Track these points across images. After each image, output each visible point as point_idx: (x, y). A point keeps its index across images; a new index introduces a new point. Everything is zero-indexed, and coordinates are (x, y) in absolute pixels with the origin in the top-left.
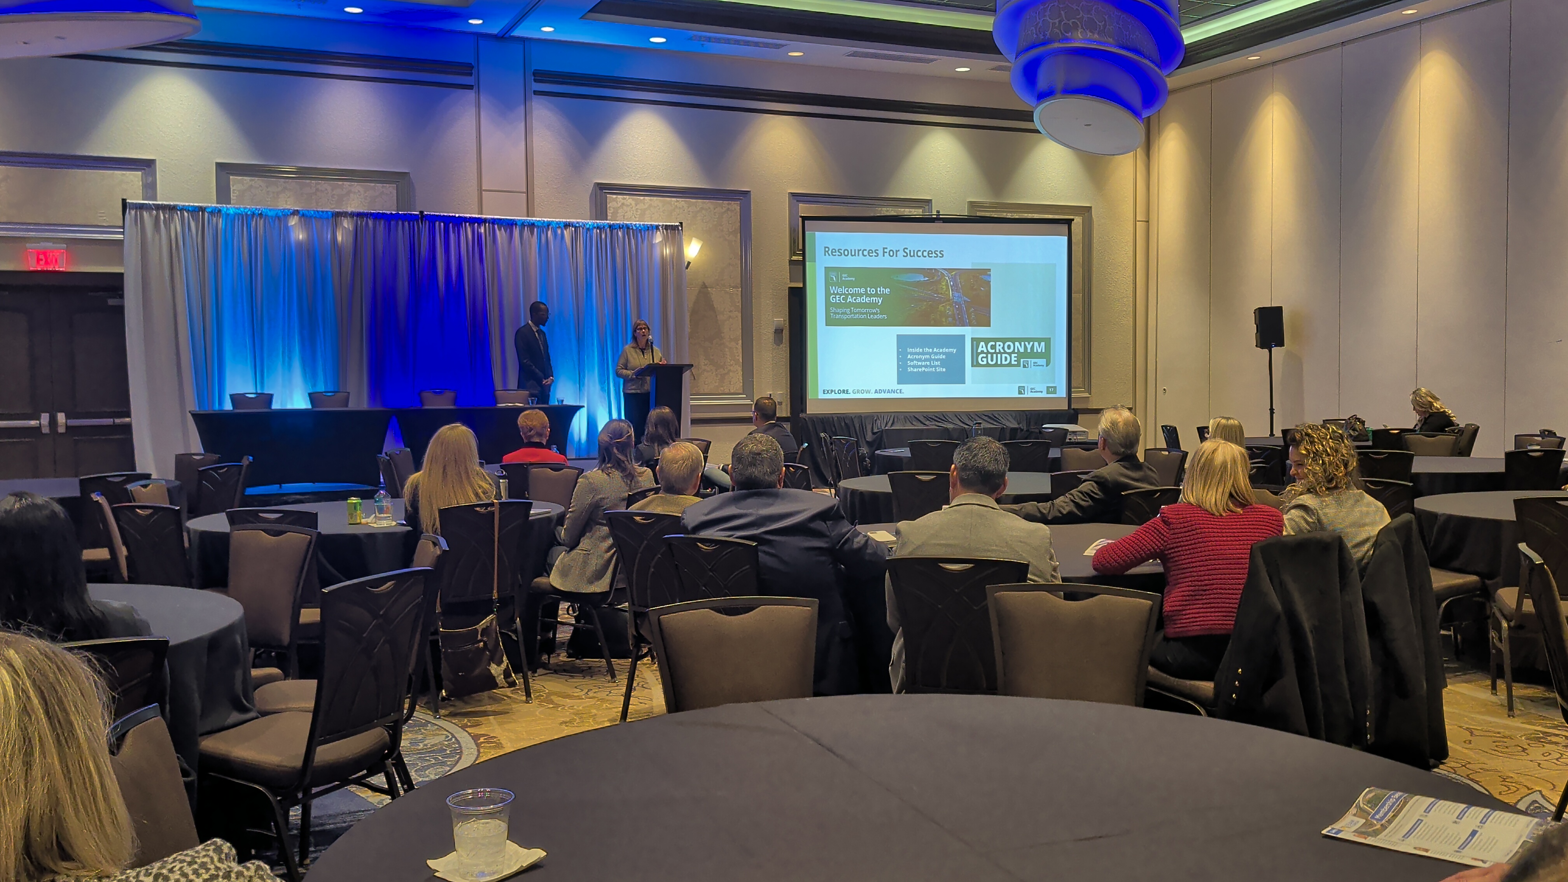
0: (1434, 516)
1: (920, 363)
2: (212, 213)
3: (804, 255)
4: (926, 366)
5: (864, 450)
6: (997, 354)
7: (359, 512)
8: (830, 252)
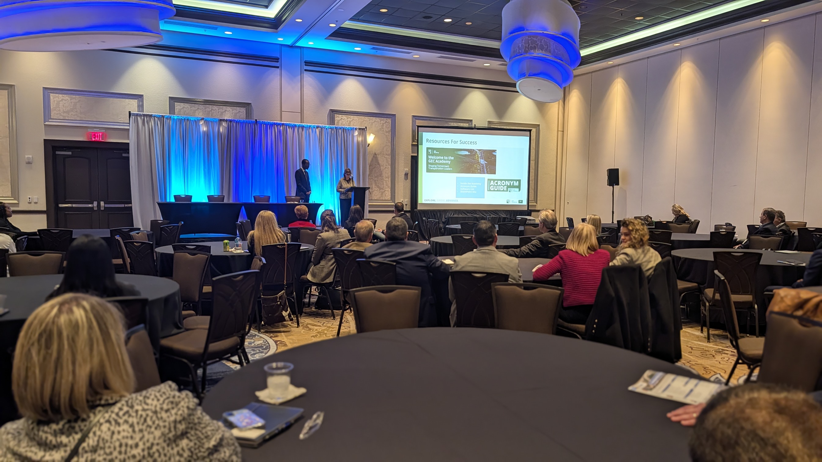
0: (680, 258)
1: (466, 189)
2: (167, 118)
3: (418, 142)
4: (468, 190)
5: (441, 225)
6: (498, 186)
7: (228, 246)
8: (429, 141)
